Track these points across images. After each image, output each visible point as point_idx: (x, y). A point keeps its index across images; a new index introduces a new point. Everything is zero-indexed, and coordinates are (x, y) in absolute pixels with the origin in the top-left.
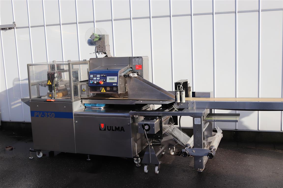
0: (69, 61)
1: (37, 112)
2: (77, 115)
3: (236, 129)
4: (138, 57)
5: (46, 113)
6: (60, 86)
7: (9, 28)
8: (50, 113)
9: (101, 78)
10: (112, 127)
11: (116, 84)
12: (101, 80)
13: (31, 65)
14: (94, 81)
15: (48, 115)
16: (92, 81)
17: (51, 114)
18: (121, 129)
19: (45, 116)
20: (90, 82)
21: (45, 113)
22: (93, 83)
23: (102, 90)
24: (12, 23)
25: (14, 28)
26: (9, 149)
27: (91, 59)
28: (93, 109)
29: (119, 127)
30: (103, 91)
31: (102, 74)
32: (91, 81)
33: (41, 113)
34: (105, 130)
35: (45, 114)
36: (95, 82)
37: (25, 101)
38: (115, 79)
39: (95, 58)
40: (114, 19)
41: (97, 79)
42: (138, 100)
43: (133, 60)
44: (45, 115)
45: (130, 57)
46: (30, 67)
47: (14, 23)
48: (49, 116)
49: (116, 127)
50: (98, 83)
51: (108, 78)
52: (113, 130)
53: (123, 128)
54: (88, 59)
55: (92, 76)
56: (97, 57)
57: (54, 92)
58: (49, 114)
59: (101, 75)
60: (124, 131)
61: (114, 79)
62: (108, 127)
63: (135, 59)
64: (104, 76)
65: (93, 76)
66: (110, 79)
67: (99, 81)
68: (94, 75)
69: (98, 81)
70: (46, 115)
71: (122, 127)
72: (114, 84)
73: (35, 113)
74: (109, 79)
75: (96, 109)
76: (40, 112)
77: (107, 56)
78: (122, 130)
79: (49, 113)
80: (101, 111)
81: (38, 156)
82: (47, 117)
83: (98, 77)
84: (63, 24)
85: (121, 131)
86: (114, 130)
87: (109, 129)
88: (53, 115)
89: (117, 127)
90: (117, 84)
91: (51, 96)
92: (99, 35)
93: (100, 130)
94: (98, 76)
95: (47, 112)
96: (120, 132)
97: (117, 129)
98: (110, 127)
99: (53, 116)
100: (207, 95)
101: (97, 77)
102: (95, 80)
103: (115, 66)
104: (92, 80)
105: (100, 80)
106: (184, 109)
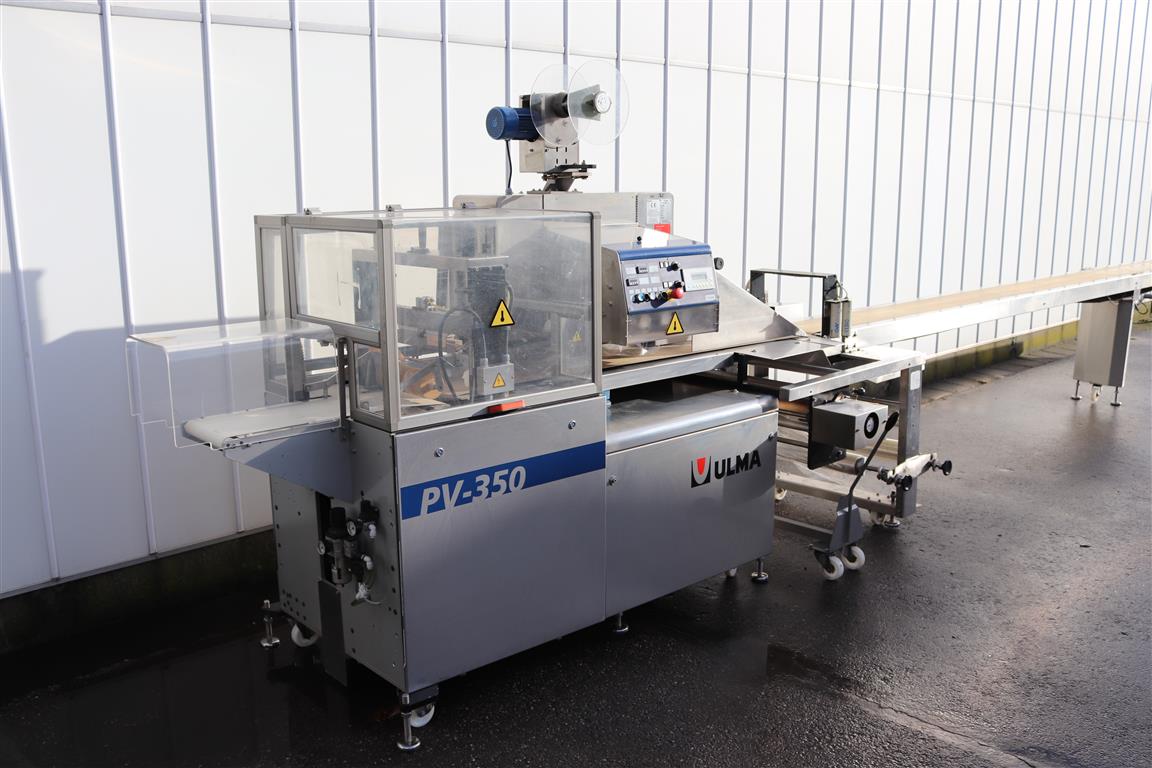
1: (438, 483)
5: (485, 478)
8: (506, 472)
10: (729, 460)
11: (714, 297)
15: (497, 481)
17: (506, 478)
18: (753, 457)
19: (480, 493)
21: (478, 479)
23: (672, 326)
29: (746, 456)
30: (675, 328)
33: (460, 484)
34: (708, 480)
35: (481, 483)
36: (653, 296)
41: (651, 282)
43: (649, 204)
44: (479, 488)
48: (498, 488)
49: (738, 457)
51: (688, 273)
52: (730, 473)
53: (758, 457)
55: (630, 270)
58: (501, 478)
60: (761, 465)
61: (705, 276)
62: (717, 463)
63: (654, 201)
64: (670, 267)
65: (635, 269)
66: (695, 276)
68: (638, 265)
70: (483, 489)
71: (757, 453)
73: (427, 492)
74: (692, 279)
76: (452, 481)
78: (757, 463)
82: (489, 496)
83: (653, 274)
85: (752, 467)
86: (734, 473)
87: (720, 472)
88: (519, 473)
89: (742, 457)
90: (717, 295)
93: (694, 484)
94: (653, 267)
95: (490, 471)
96: (749, 471)
97: (742, 463)
98: (724, 462)
99: (516, 484)
101: (649, 274)
102: (646, 286)
105: (662, 284)
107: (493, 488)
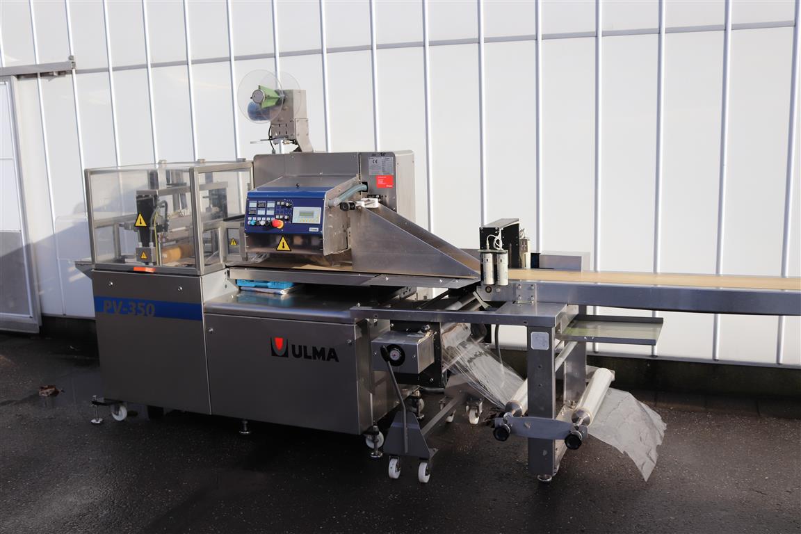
0: (201, 161)
1: (111, 299)
2: (214, 312)
3: (653, 356)
4: (382, 154)
5: (133, 304)
6: (173, 230)
7: (60, 73)
8: (144, 304)
9: (277, 210)
10: (305, 347)
11: (317, 229)
12: (277, 217)
13: (94, 172)
14: (259, 219)
15: (139, 308)
16: (255, 218)
17: (145, 308)
18: (330, 354)
19: (131, 311)
20: (249, 222)
21: (130, 304)
22: (257, 223)
23: (281, 245)
24: (66, 59)
25: (71, 73)
26: (47, 393)
27: (257, 157)
28: (259, 294)
29: (323, 349)
30: (284, 247)
31: (281, 199)
32: (250, 218)
33: (121, 303)
34: (286, 355)
35: (131, 306)
36: (262, 223)
37: (86, 268)
38: (315, 215)
39: (269, 155)
40: (329, 47)
41: (267, 214)
42: (380, 274)
43: (370, 161)
44: (131, 308)
45: (360, 153)
46: (93, 178)
47: (71, 58)
48: (140, 312)
49: (314, 349)
50: (270, 225)
51: (297, 210)
52: (306, 357)
53: (335, 353)
54: (250, 158)
55: (253, 205)
56: (274, 152)
57: (155, 246)
58: (142, 306)
59: (278, 203)
60: (337, 360)
61: (311, 214)
62: (294, 346)
63: (375, 158)
64: (285, 206)
65: (258, 204)
66: (302, 214)
67: (273, 219)
68: (259, 202)
69: (268, 219)
70: (133, 309)
71: (332, 350)
72: (311, 230)
73: (106, 302)
74: (300, 215)
75: (267, 295)
76: (118, 300)
77: (299, 149)
78: (332, 357)
79: (139, 304)
80: (279, 301)
81: (116, 417)
82: (136, 314)
83: (269, 209)
84: (195, 61)
85: (328, 359)
86: (310, 357)
87: (297, 352)
88: (150, 309)
89: (319, 350)
90: (321, 229)
91: (145, 257)
92: (277, 92)
93: (274, 354)
94: (271, 205)
95: (136, 301)
97: (318, 354)
98: (300, 347)
99: (150, 313)
100: (572, 263)
101: (266, 209)
102: (261, 216)
103: (321, 176)
104: (253, 215)
105: (274, 216)
106: (505, 302)
107: (138, 311)
